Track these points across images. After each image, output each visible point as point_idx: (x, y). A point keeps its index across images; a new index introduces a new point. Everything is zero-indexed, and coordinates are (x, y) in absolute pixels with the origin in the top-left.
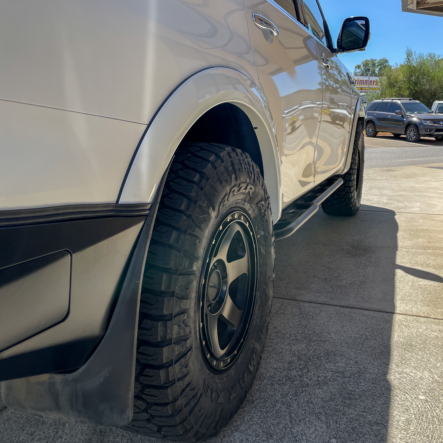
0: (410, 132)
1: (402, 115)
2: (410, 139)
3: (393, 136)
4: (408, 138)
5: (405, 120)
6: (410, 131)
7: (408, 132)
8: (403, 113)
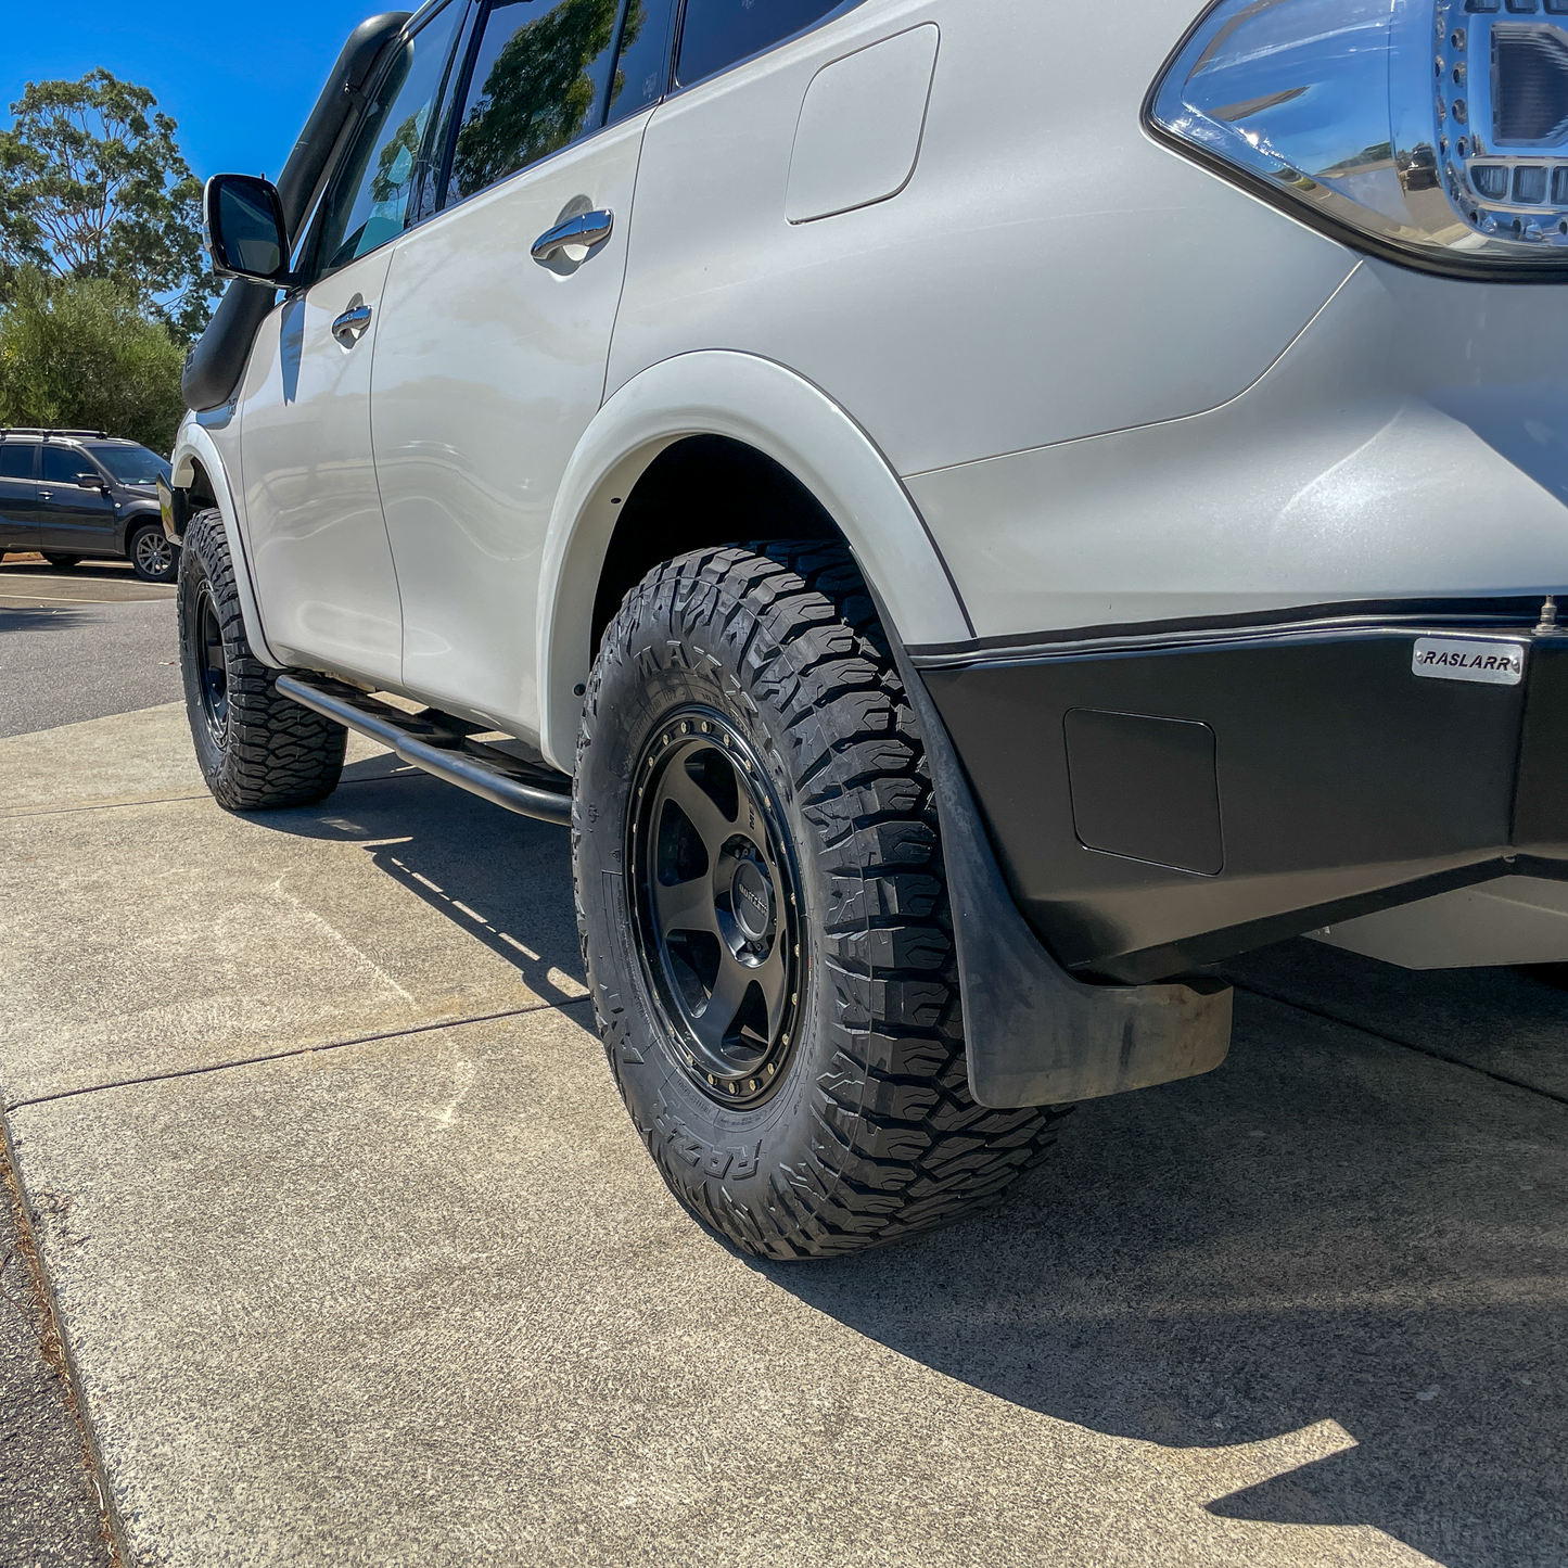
0: (147, 549)
1: (104, 491)
2: (152, 572)
3: (45, 562)
4: (144, 567)
5: (118, 505)
6: (146, 544)
7: (139, 548)
8: (106, 482)
